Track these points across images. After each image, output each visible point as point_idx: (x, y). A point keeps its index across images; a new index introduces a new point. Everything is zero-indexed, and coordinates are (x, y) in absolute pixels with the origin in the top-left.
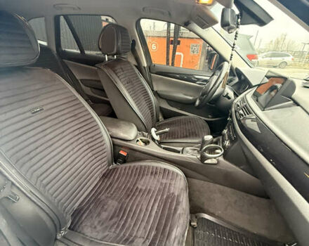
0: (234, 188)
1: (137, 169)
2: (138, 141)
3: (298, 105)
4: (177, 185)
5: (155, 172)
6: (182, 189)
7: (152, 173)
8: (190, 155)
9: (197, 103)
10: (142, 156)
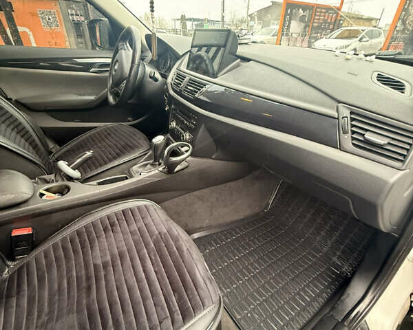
0: (212, 186)
1: (72, 241)
2: (42, 195)
3: (249, 60)
4: (158, 220)
5: (110, 225)
6: (167, 221)
7: (105, 230)
8: (145, 173)
9: (111, 99)
10: (69, 214)
